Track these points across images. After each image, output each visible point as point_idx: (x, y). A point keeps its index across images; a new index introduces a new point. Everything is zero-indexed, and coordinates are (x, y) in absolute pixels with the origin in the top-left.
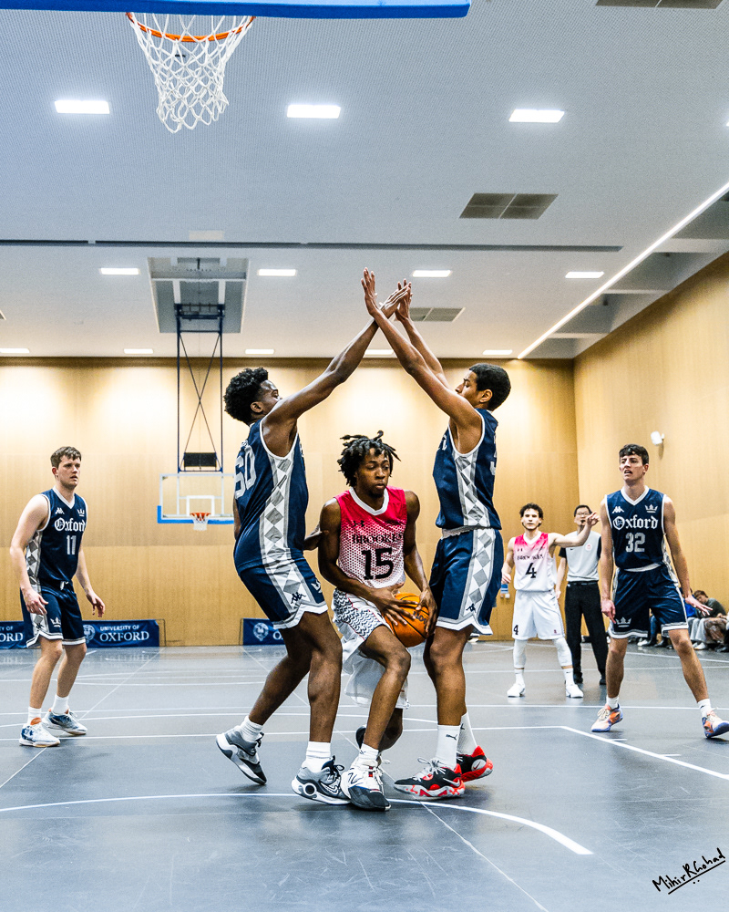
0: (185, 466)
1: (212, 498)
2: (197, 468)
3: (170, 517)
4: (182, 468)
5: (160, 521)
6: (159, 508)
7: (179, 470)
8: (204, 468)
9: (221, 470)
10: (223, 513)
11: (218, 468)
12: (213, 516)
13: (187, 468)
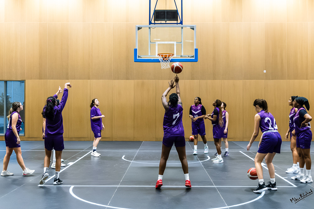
0: (154, 20)
1: (175, 43)
2: (164, 22)
3: (144, 57)
4: (153, 22)
5: (136, 61)
6: (136, 50)
7: (150, 23)
8: (168, 22)
9: (181, 23)
10: (182, 54)
11: (179, 22)
12: (175, 57)
13: (156, 22)
